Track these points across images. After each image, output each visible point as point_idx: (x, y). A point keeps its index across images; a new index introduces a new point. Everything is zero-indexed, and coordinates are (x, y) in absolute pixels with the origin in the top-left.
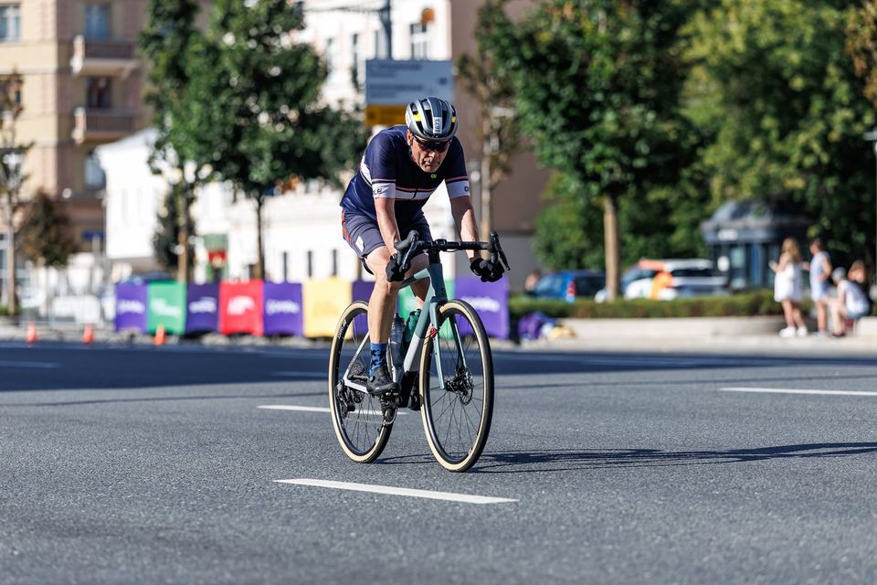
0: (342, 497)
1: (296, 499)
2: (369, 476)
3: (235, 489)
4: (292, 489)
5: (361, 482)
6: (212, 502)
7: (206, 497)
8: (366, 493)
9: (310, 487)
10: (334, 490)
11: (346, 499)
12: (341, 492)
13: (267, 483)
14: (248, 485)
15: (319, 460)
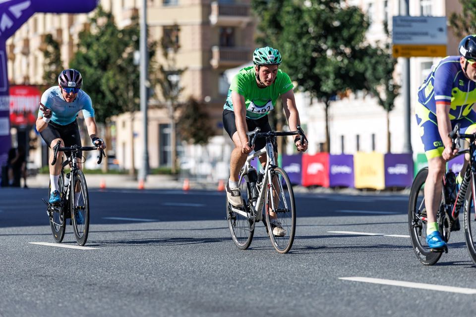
0: (382, 288)
1: (353, 290)
2: (399, 276)
3: (315, 283)
4: (350, 283)
5: (393, 279)
6: (301, 291)
7: (297, 288)
8: (397, 287)
9: (362, 283)
10: (376, 284)
11: (385, 290)
12: (381, 285)
13: (335, 279)
14: (323, 280)
15: (367, 266)
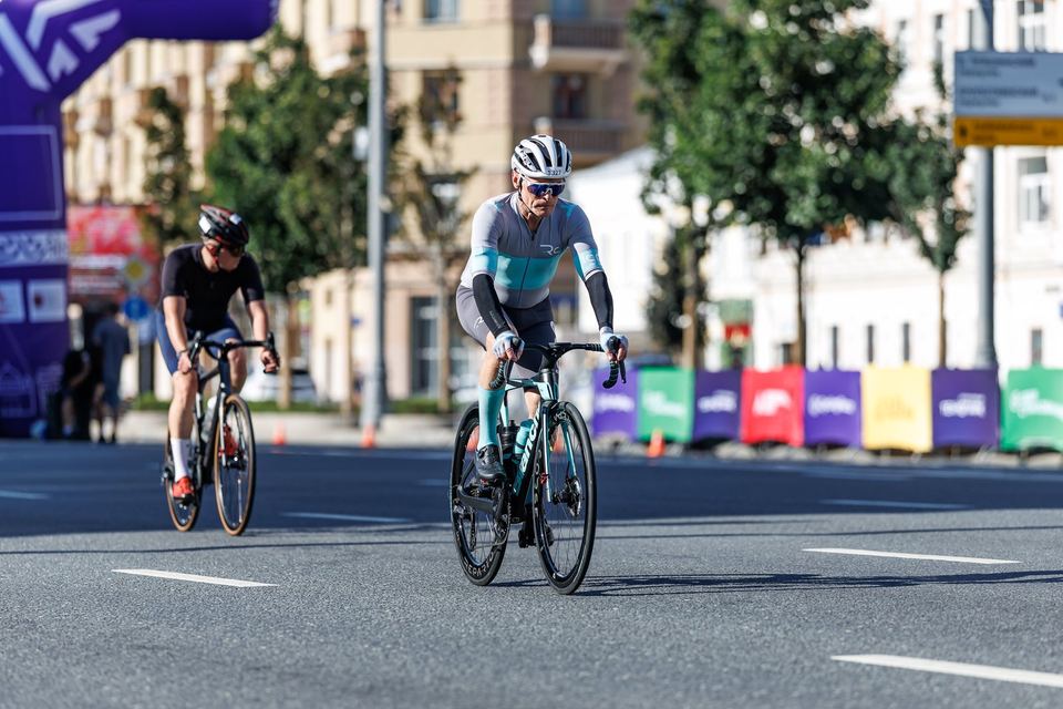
0: (932, 681)
1: (866, 685)
2: (970, 652)
3: (777, 669)
4: (858, 670)
5: (959, 660)
6: (744, 687)
7: (736, 681)
8: (967, 678)
9: (885, 668)
10: (919, 672)
11: (939, 685)
12: (929, 675)
13: (823, 660)
14: (795, 662)
15: (896, 629)
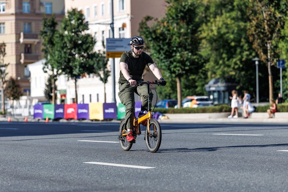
0: (104, 167)
1: (91, 168)
2: (111, 161)
3: (72, 165)
4: (89, 165)
5: (109, 163)
6: (66, 169)
7: (64, 168)
8: (111, 166)
9: (94, 164)
10: (101, 165)
11: (105, 168)
12: (103, 166)
13: (82, 163)
14: (76, 164)
15: (96, 156)
